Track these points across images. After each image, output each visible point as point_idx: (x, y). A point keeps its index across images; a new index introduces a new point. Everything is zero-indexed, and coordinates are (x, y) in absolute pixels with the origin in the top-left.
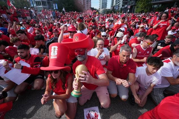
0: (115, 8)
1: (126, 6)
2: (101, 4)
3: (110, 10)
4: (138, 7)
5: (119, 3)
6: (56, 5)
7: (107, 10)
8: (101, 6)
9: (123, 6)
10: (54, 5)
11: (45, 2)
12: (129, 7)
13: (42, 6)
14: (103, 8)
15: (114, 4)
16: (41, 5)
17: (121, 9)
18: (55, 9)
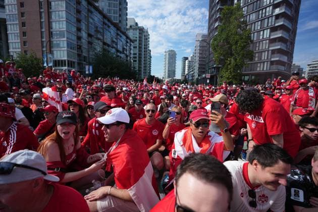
0: (187, 77)
1: (204, 76)
2: (167, 71)
3: (180, 80)
4: (222, 77)
5: (193, 71)
6: (91, 67)
7: (175, 80)
8: (167, 74)
9: (199, 76)
10: (87, 67)
11: (74, 62)
12: (208, 76)
13: (66, 68)
14: (169, 77)
15: (186, 73)
16: (65, 66)
17: (197, 79)
18: (87, 72)
